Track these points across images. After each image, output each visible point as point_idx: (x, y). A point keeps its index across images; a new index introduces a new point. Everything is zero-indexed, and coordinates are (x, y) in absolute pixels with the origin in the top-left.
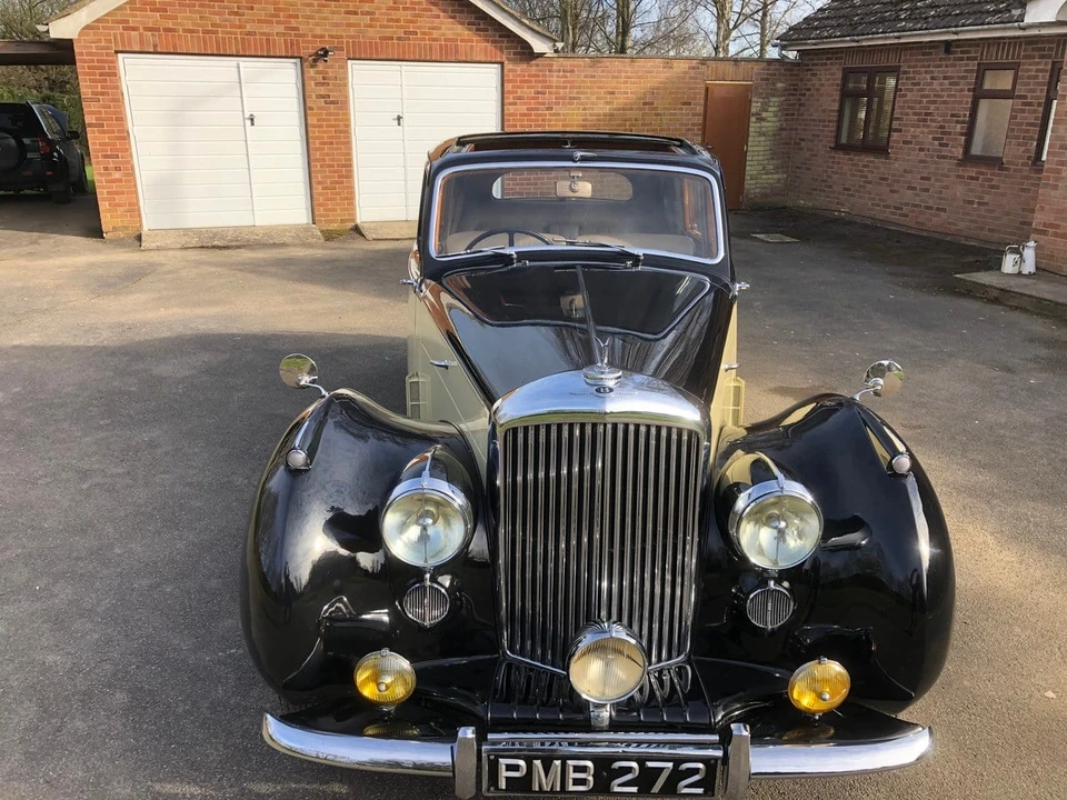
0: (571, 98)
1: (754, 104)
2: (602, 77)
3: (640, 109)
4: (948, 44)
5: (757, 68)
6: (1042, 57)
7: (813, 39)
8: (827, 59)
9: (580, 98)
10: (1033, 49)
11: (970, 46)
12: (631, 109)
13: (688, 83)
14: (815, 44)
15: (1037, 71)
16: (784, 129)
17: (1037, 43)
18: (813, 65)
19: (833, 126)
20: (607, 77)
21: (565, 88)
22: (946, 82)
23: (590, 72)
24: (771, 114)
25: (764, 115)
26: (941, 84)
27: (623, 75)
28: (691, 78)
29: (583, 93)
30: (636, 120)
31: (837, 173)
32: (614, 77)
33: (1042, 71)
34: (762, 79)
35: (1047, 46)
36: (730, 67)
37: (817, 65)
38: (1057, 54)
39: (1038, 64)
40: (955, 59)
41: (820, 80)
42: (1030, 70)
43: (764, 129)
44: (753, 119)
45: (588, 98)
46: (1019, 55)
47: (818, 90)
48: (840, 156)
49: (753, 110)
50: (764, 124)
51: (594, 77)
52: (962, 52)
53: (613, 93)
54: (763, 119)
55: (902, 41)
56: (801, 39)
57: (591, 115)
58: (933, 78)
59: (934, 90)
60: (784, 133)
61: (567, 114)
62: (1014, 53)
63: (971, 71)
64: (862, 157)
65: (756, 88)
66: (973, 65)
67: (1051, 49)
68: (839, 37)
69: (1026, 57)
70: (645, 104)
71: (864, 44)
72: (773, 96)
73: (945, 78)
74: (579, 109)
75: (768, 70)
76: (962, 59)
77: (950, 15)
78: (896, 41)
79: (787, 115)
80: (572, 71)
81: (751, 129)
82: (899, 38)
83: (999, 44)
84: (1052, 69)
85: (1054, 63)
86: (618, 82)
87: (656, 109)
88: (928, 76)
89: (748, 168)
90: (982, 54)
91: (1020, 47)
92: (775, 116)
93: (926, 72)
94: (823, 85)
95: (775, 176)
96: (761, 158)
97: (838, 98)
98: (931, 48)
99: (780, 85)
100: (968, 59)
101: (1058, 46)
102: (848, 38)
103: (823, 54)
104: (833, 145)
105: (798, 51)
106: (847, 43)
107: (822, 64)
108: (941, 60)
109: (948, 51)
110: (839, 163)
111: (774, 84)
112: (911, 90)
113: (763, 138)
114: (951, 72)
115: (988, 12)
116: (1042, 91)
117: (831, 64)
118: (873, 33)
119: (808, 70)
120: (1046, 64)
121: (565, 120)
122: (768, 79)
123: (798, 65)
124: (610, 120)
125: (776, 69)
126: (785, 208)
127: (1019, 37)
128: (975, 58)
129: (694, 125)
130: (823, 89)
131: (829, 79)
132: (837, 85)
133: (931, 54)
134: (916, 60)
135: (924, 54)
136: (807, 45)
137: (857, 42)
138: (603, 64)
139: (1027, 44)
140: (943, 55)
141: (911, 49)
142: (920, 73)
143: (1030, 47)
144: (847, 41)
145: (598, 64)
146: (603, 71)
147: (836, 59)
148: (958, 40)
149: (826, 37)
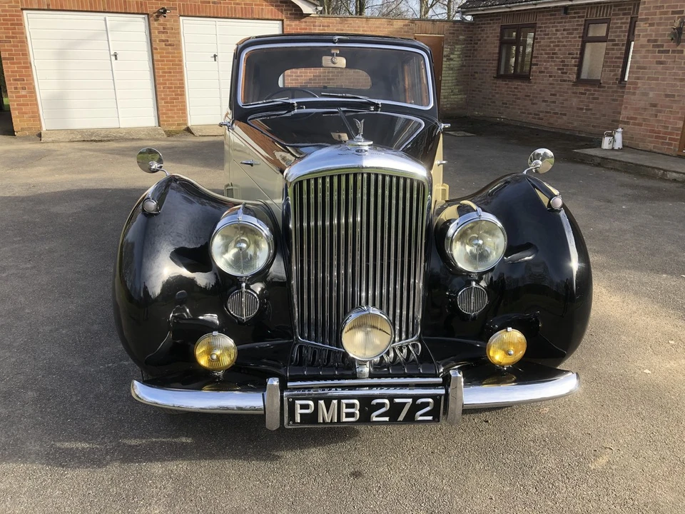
1: (445, 49)
2: (348, 30)
4: (566, 8)
5: (447, 26)
6: (624, 14)
7: (482, 7)
8: (491, 20)
10: (619, 10)
11: (580, 9)
13: (403, 35)
14: (483, 10)
15: (622, 23)
16: (465, 66)
17: (621, 5)
18: (482, 24)
19: (495, 63)
20: (351, 30)
22: (565, 32)
23: (340, 26)
24: (456, 56)
25: (452, 56)
26: (562, 34)
27: (361, 29)
28: (405, 32)
31: (497, 93)
32: (355, 30)
33: (624, 23)
34: (450, 33)
35: (627, 7)
36: (429, 26)
37: (484, 24)
38: (634, 12)
39: (621, 19)
40: (571, 18)
41: (487, 33)
42: (618, 23)
43: (452, 66)
44: (445, 59)
46: (610, 14)
47: (485, 40)
48: (500, 82)
49: (445, 53)
50: (452, 62)
52: (575, 13)
54: (451, 59)
55: (538, 7)
56: (474, 8)
58: (557, 30)
59: (558, 38)
60: (464, 68)
62: (607, 13)
63: (581, 25)
64: (514, 83)
65: (447, 39)
66: (582, 21)
67: (630, 9)
68: (498, 5)
69: (615, 15)
71: (514, 9)
72: (457, 44)
73: (564, 30)
75: (454, 27)
76: (575, 17)
78: (534, 7)
79: (466, 56)
80: (328, 26)
81: (444, 66)
82: (535, 4)
83: (598, 7)
84: (631, 23)
85: (632, 18)
88: (554, 29)
89: (442, 91)
90: (587, 13)
91: (611, 8)
92: (459, 57)
93: (553, 27)
94: (488, 37)
95: (460, 96)
96: (450, 84)
97: (498, 45)
98: (554, 11)
99: (461, 37)
100: (579, 17)
101: (634, 8)
102: (504, 6)
103: (488, 17)
104: (495, 76)
105: (472, 15)
107: (487, 24)
108: (562, 18)
109: (566, 13)
110: (499, 87)
111: (458, 37)
112: (544, 39)
113: (451, 72)
114: (568, 26)
116: (624, 36)
117: (494, 23)
118: (519, 2)
119: (479, 28)
120: (627, 19)
122: (453, 33)
123: (473, 24)
125: (458, 27)
126: (466, 117)
128: (583, 17)
130: (488, 39)
131: (492, 33)
132: (498, 37)
133: (555, 15)
134: (546, 19)
135: (551, 15)
136: (478, 10)
137: (510, 8)
138: (348, 22)
139: (615, 6)
140: (563, 15)
141: (543, 12)
142: (549, 27)
143: (617, 8)
144: (503, 8)
145: (346, 22)
146: (348, 27)
147: (497, 20)
148: (572, 5)
149: (490, 6)
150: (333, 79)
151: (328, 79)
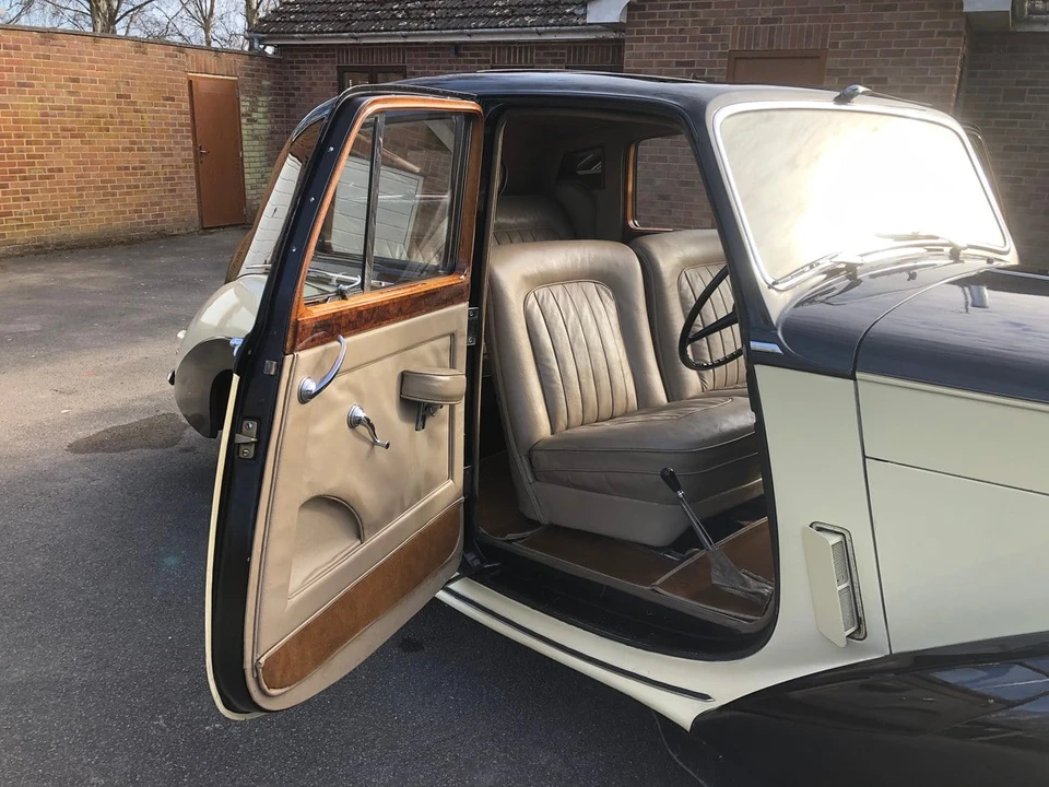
0: (20, 85)
1: (242, 103)
2: (59, 58)
3: (115, 103)
4: (457, 47)
5: (240, 61)
6: (555, 62)
7: (299, 32)
8: (315, 56)
9: (31, 86)
10: (545, 54)
11: (479, 49)
12: (104, 103)
13: (166, 74)
14: (303, 39)
16: (276, 133)
17: (547, 48)
18: (298, 62)
20: (66, 59)
21: (11, 70)
23: (42, 50)
24: (261, 115)
25: (254, 116)
27: (86, 57)
28: (170, 67)
29: (36, 78)
30: (112, 116)
32: (74, 60)
34: (246, 75)
35: (559, 52)
36: (210, 59)
37: (303, 62)
38: (569, 60)
40: (466, 61)
41: (311, 78)
43: (256, 132)
44: (244, 121)
45: (44, 86)
46: (532, 59)
47: (309, 89)
49: (243, 110)
50: (256, 126)
51: (48, 57)
52: (472, 55)
53: (76, 80)
54: (254, 121)
55: (409, 40)
56: (283, 32)
57: (52, 108)
60: (276, 137)
61: (19, 106)
62: (526, 57)
65: (243, 85)
66: (485, 67)
67: (563, 55)
68: (332, 32)
69: (539, 61)
70: (119, 96)
71: (364, 41)
72: (260, 94)
74: (33, 100)
75: (251, 65)
76: (473, 62)
77: (454, 16)
78: (402, 40)
79: (277, 116)
80: (17, 48)
81: (244, 132)
82: (405, 37)
83: (509, 49)
86: (81, 67)
87: (134, 103)
89: (247, 176)
90: (494, 56)
91: (532, 52)
92: (266, 117)
94: (313, 85)
96: (258, 164)
98: (436, 49)
99: (265, 83)
100: (480, 61)
101: (569, 52)
102: (346, 34)
103: (308, 50)
105: (278, 46)
106: (345, 40)
107: (309, 62)
108: (450, 61)
109: (457, 54)
111: (260, 82)
113: (256, 142)
115: (494, 16)
117: (321, 62)
118: (374, 30)
119: (292, 68)
121: (16, 114)
122: (253, 75)
123: (280, 61)
124: (78, 116)
125: (259, 65)
127: (530, 42)
128: (488, 61)
129: (181, 125)
130: (315, 90)
131: (322, 79)
132: (334, 84)
133: (438, 55)
134: (423, 61)
135: (430, 56)
136: (294, 38)
137: (356, 38)
138: (58, 42)
139: (539, 48)
140: (453, 57)
141: (416, 49)
142: (429, 74)
143: (542, 52)
144: (342, 38)
145: (52, 42)
146: (59, 51)
147: (327, 56)
148: (466, 43)
149: (316, 32)
150: (41, 157)
151: (29, 157)
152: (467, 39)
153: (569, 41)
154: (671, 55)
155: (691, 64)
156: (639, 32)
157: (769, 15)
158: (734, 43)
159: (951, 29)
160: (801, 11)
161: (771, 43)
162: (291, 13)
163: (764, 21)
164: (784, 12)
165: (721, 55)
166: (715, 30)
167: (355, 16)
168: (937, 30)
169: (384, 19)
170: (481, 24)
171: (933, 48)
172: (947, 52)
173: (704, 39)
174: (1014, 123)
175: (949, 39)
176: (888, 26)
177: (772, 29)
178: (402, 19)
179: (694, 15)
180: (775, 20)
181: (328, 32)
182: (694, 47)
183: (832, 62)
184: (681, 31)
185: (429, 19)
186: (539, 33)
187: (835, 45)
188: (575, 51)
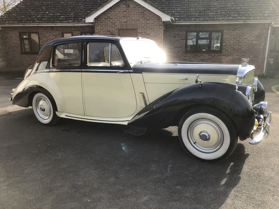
4: (52, 27)
7: (7, 23)
8: (12, 29)
11: (58, 28)
14: (8, 25)
15: (77, 34)
17: (76, 27)
18: (7, 31)
19: (20, 48)
26: (52, 37)
31: (25, 60)
35: (78, 28)
38: (81, 30)
39: (77, 32)
40: (55, 31)
42: (75, 34)
46: (72, 30)
47: (11, 38)
48: (25, 56)
52: (56, 29)
55: (39, 25)
56: (2, 24)
58: (49, 35)
59: (51, 38)
60: (2, 50)
62: (70, 29)
63: (60, 34)
64: (33, 55)
66: (60, 32)
69: (74, 31)
71: (26, 25)
73: (53, 35)
76: (57, 31)
77: (51, 20)
78: (37, 25)
79: (2, 45)
83: (66, 28)
85: (81, 32)
88: (48, 35)
90: (62, 29)
91: (72, 28)
93: (47, 34)
94: (12, 36)
95: (3, 63)
97: (19, 40)
100: (58, 31)
101: (81, 29)
104: (21, 53)
106: (21, 25)
107: (10, 31)
108: (51, 31)
109: (52, 29)
110: (25, 58)
112: (44, 38)
114: (54, 34)
115: (61, 20)
117: (14, 31)
118: (29, 23)
119: (6, 32)
120: (79, 32)
123: (2, 31)
126: (7, 72)
127: (71, 26)
128: (61, 31)
130: (12, 38)
131: (14, 35)
132: (18, 36)
133: (47, 29)
134: (43, 31)
135: (45, 29)
136: (6, 25)
137: (24, 25)
141: (41, 28)
142: (45, 34)
143: (74, 28)
144: (20, 25)
147: (15, 29)
148: (55, 26)
149: (12, 23)
152: (55, 25)
153: (80, 26)
154: (105, 29)
155: (110, 31)
156: (98, 24)
157: (125, 21)
158: (119, 27)
159: (160, 24)
160: (132, 20)
161: (126, 27)
162: (4, 18)
163: (124, 22)
164: (128, 20)
165: (116, 29)
166: (114, 24)
167: (23, 19)
168: (158, 25)
169: (31, 20)
170: (58, 22)
171: (158, 28)
172: (160, 29)
173: (112, 26)
174: (175, 42)
175: (160, 26)
176: (149, 24)
177: (126, 24)
178: (37, 20)
179: (110, 21)
180: (127, 22)
181: (16, 23)
182: (110, 28)
183: (139, 31)
184: (107, 24)
185: (44, 20)
186: (73, 24)
187: (139, 27)
188: (82, 28)
